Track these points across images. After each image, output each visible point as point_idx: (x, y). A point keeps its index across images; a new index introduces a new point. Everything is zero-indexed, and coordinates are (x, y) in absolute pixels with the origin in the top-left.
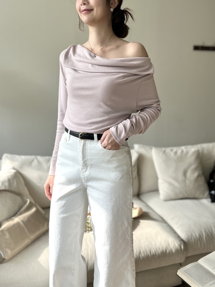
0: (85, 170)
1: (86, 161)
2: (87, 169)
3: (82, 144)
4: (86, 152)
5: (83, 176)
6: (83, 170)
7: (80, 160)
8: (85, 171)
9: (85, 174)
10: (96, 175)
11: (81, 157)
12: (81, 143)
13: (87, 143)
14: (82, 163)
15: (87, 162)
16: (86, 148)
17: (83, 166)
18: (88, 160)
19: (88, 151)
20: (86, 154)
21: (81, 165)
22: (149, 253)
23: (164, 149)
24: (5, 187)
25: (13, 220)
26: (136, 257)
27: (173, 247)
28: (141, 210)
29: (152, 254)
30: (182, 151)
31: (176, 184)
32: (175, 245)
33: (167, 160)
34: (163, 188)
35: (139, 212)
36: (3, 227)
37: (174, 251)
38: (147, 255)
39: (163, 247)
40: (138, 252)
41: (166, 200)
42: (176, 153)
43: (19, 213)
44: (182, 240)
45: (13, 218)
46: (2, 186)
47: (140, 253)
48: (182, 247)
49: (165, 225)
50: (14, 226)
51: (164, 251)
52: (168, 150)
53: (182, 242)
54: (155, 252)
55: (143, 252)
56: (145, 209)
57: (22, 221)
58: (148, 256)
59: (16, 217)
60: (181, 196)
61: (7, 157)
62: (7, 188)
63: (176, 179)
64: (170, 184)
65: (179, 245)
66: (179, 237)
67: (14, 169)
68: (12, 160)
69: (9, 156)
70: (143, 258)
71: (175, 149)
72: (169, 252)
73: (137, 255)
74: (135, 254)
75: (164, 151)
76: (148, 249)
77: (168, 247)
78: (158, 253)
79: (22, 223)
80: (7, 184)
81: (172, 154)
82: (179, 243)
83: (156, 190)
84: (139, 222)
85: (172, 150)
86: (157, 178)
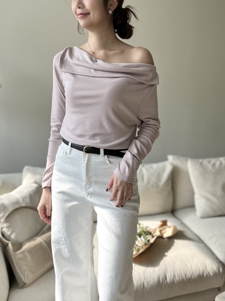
0: (89, 186)
1: (90, 177)
2: (91, 186)
3: (86, 159)
4: (91, 167)
5: (86, 192)
6: (86, 186)
7: (84, 176)
8: (89, 188)
9: (89, 191)
10: (101, 192)
11: (84, 172)
12: (85, 157)
13: (92, 158)
14: (86, 180)
15: (91, 179)
16: (91, 163)
17: (86, 182)
18: (92, 176)
19: (93, 167)
20: (91, 170)
21: (85, 181)
22: (184, 276)
23: (200, 160)
24: (26, 203)
25: (35, 240)
26: (170, 281)
27: (211, 270)
28: (175, 228)
29: (187, 278)
30: (221, 163)
31: (214, 200)
32: (213, 267)
33: (204, 172)
34: (200, 203)
35: (173, 231)
36: (24, 248)
37: (211, 274)
38: (182, 278)
39: (200, 270)
40: (172, 275)
41: (203, 217)
42: (214, 165)
43: (41, 232)
44: (220, 262)
45: (35, 238)
46: (23, 203)
47: (174, 276)
48: (221, 270)
49: (202, 245)
50: (36, 246)
51: (201, 274)
52: (205, 161)
53: (220, 264)
54: (191, 276)
55: (178, 275)
56: (180, 228)
57: (45, 242)
58: (183, 280)
59: (38, 237)
60: (219, 213)
61: (28, 170)
62: (28, 205)
63: (214, 194)
64: (208, 199)
65: (217, 268)
66: (217, 258)
67: (36, 183)
68: (34, 173)
69: (31, 168)
70: (178, 282)
71: (213, 161)
72: (207, 276)
73: (171, 279)
74: (169, 278)
75: (201, 164)
76: (183, 273)
77: (206, 270)
78: (194, 277)
79: (45, 244)
80: (28, 200)
81: (210, 166)
82: (217, 266)
83: (192, 206)
84: (174, 242)
85: (209, 162)
86: (193, 193)
